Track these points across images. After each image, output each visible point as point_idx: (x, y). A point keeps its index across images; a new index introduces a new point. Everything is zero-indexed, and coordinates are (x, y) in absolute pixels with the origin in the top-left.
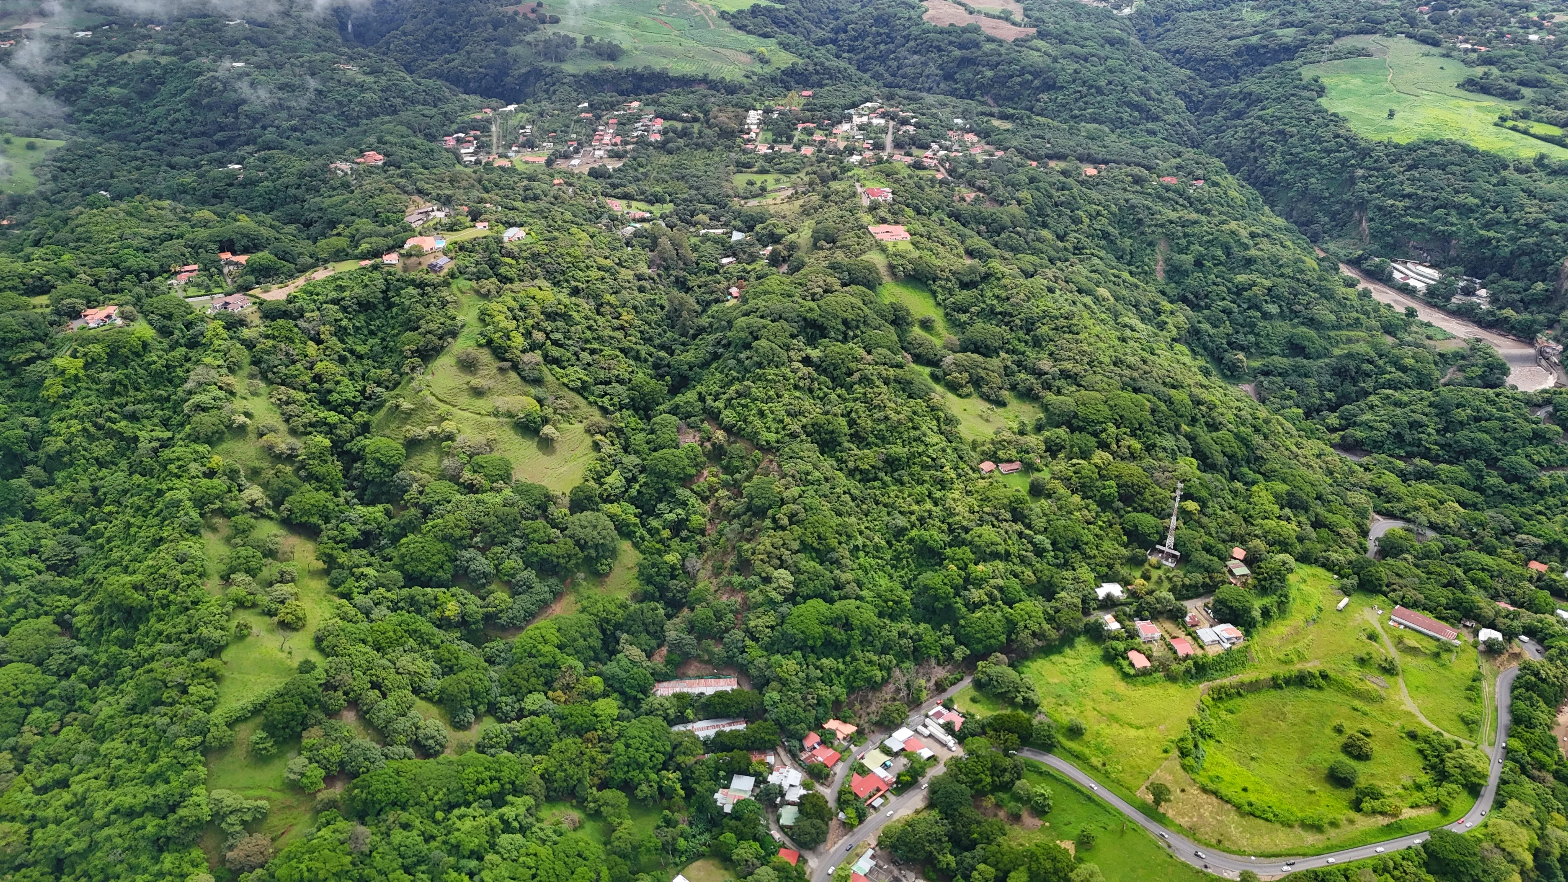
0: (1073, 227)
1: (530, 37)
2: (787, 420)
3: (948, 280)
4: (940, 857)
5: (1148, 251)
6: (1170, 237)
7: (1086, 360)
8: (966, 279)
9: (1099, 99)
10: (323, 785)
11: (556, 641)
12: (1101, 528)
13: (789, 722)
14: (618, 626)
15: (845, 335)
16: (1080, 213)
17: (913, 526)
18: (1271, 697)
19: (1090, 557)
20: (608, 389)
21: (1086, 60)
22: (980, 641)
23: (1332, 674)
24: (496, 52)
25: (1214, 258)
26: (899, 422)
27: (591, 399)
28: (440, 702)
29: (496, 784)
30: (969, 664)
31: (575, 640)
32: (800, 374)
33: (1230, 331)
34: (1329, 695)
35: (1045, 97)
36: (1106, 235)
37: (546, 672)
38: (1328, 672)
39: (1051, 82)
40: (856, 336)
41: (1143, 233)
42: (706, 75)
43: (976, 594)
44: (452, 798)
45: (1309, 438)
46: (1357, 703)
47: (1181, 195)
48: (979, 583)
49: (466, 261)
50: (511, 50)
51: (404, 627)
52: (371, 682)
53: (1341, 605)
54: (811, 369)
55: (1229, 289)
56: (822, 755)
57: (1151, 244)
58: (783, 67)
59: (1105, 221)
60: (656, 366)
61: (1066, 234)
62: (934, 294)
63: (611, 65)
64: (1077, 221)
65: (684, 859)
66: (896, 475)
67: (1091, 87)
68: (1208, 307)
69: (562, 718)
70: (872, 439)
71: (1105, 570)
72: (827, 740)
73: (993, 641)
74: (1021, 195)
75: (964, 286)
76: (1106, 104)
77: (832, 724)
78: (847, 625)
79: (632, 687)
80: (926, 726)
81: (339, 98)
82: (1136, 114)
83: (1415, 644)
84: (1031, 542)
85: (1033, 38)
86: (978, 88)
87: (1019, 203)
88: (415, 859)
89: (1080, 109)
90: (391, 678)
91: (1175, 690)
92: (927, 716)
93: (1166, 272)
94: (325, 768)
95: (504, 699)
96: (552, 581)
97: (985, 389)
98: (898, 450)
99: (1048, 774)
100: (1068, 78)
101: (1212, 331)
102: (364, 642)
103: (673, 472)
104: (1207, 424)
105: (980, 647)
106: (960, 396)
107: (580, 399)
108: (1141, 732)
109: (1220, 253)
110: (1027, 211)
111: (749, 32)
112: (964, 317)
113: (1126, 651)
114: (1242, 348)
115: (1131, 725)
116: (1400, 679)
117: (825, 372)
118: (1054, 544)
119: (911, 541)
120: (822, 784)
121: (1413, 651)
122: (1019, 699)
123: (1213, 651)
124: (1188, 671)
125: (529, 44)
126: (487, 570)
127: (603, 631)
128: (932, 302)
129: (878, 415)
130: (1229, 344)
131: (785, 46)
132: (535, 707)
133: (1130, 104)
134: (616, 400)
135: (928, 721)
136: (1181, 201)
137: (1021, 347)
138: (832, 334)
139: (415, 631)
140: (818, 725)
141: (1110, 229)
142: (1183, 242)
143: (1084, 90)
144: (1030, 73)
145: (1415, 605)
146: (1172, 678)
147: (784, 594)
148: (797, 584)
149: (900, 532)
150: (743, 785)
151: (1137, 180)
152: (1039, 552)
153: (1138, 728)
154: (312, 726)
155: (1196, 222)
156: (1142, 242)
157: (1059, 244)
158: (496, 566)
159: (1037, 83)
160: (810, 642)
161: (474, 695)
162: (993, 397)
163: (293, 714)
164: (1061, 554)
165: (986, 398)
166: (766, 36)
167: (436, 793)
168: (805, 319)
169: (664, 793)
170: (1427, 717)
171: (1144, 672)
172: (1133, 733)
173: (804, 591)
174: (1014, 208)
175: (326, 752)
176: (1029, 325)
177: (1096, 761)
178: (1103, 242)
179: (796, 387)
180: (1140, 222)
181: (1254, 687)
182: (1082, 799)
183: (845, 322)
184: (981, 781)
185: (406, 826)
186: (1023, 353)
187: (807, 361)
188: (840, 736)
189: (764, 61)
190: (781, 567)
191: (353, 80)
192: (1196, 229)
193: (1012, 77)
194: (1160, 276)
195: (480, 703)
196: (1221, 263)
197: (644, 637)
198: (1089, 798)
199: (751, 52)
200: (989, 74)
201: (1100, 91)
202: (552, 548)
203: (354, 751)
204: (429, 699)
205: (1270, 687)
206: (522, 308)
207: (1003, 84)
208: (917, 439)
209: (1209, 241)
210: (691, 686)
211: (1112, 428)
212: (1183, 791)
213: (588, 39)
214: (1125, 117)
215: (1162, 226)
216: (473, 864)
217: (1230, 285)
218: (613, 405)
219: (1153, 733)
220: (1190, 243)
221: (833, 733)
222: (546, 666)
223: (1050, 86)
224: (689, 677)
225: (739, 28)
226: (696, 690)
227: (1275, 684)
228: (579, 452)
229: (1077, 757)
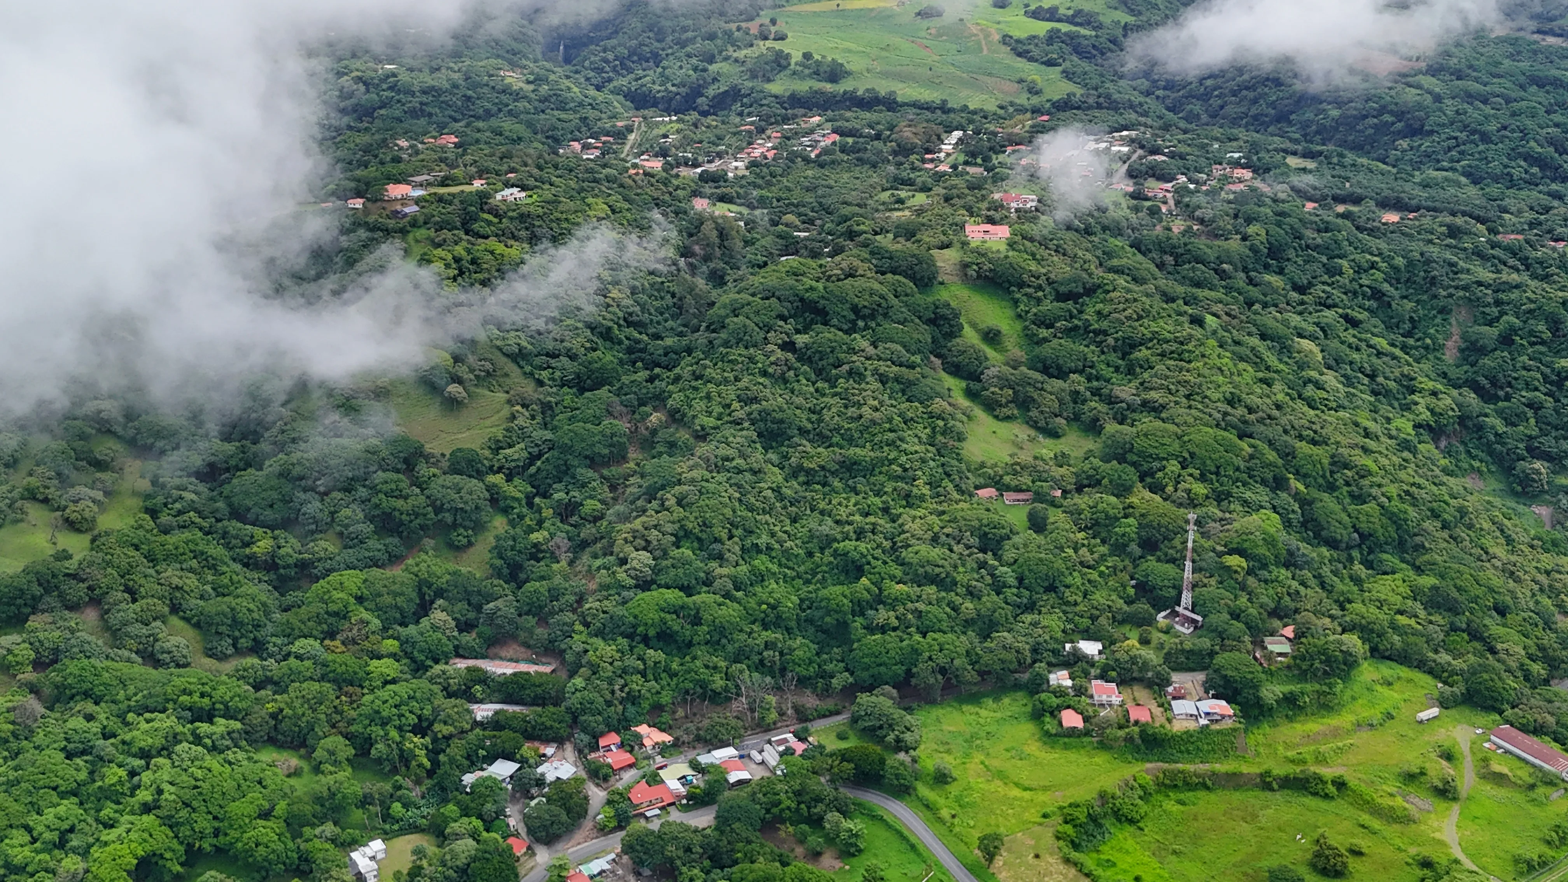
0: (1326, 278)
1: (741, 54)
2: (736, 405)
3: (1040, 288)
4: (684, 869)
5: (1438, 320)
6: (1473, 302)
7: (1183, 391)
8: (1063, 289)
9: (1481, 147)
10: (30, 668)
11: (355, 590)
12: (1101, 574)
13: (584, 711)
14: (440, 593)
15: (854, 323)
16: (1344, 263)
17: (847, 538)
18: (1254, 798)
19: (1067, 603)
20: (553, 362)
21: (1485, 102)
22: (867, 668)
23: (1352, 783)
24: (695, 69)
25: (1532, 333)
26: (874, 422)
27: (528, 369)
28: (197, 626)
29: (206, 700)
30: (850, 692)
31: (380, 595)
32: (772, 359)
33: (1535, 432)
34: (1341, 806)
35: (1404, 144)
36: (1377, 294)
37: (331, 620)
38: (1347, 778)
39: (1417, 125)
40: (867, 327)
41: (1435, 297)
42: (944, 102)
43: (883, 615)
44: (150, 702)
45: (1547, 551)
46: (1365, 818)
47: (1514, 255)
48: (892, 603)
49: (437, 212)
50: (713, 68)
51: (192, 546)
52: (126, 585)
53: (1424, 715)
54: (790, 355)
55: (1545, 377)
56: (615, 757)
57: (1444, 311)
58: (1056, 98)
59: (1379, 276)
60: (630, 351)
61: (1310, 285)
62: (1016, 302)
63: (828, 87)
64: (1334, 272)
65: (396, 827)
66: (850, 482)
67: (1474, 132)
68: (1508, 398)
69: (325, 665)
70: (836, 439)
71: (1086, 622)
72: (632, 744)
73: (882, 669)
74: (1251, 230)
75: (1061, 297)
76: (1490, 155)
77: (643, 729)
78: (697, 621)
79: (421, 651)
80: (761, 752)
81: (488, 105)
82: (1535, 170)
83: (1505, 770)
84: (992, 575)
85: (1420, 72)
86: (1318, 132)
87: (1244, 238)
88: (81, 746)
89: (1452, 161)
90: (148, 586)
91: (1101, 759)
92: (769, 742)
93: (1462, 351)
94: (37, 652)
95: (274, 639)
96: (393, 541)
97: (1034, 413)
98: (862, 453)
99: (881, 819)
100: (1444, 120)
101: (1501, 428)
102: (137, 548)
103: (578, 447)
104: (1351, 494)
105: (865, 675)
106: (996, 417)
107: (515, 368)
108: (1027, 795)
109: (1542, 327)
110: (1252, 248)
111: (1031, 59)
112: (1044, 333)
113: (1060, 708)
114: (1547, 457)
115: (1017, 785)
116: (1456, 807)
117: (809, 361)
118: (1021, 580)
119: (835, 554)
120: (598, 785)
121: (1499, 779)
122: (891, 738)
123: (1178, 727)
124: (1129, 739)
125: (736, 61)
126: (319, 515)
127: (422, 595)
128: (1010, 312)
129: (852, 411)
130: (1529, 449)
131: (1068, 75)
132: (302, 651)
133: (1531, 159)
134: (558, 374)
135: (767, 747)
136: (1511, 262)
137: (1107, 372)
138: (835, 321)
139: (202, 553)
140: (622, 725)
141: (1386, 287)
142: (1495, 311)
143: (1463, 136)
144: (1391, 113)
145: (1538, 730)
146: (1104, 745)
147: (636, 578)
148: (657, 570)
149: (827, 542)
150: (503, 769)
151: (1454, 232)
152: (998, 587)
153: (1026, 789)
154: (43, 611)
155: (1517, 287)
156: (1433, 308)
157: (1294, 295)
158: (332, 514)
159: (1399, 125)
160: (640, 629)
161: (236, 623)
162: (1042, 424)
163: (21, 590)
164: (1027, 593)
165: (1034, 425)
166: (1050, 63)
167: (135, 694)
168: (802, 300)
169: (406, 758)
170: (1464, 850)
171: (1072, 732)
172: (1016, 792)
173: (662, 579)
174: (1234, 244)
175: (41, 635)
176: (1128, 346)
177: (945, 813)
178: (1373, 304)
179: (764, 374)
180: (1433, 281)
181: (1234, 781)
182: (904, 846)
183: (855, 309)
184: (780, 802)
185: (89, 718)
186: (1108, 381)
187: (788, 346)
188: (647, 742)
189: (1034, 91)
190: (645, 549)
191: (510, 86)
192: (1514, 295)
193: (1365, 117)
194: (1450, 355)
195: (242, 636)
196: (1543, 343)
197: (462, 606)
198: (913, 847)
199: (1020, 81)
200: (1335, 113)
201: (1485, 138)
202: (399, 504)
203: (73, 641)
204: (187, 620)
205: (1256, 785)
206: (473, 262)
207: (1352, 128)
208: (891, 444)
209: (1530, 311)
210: (500, 666)
211: (1173, 466)
212: (1037, 856)
213: (807, 56)
214: (1516, 173)
215: (1465, 288)
216: (138, 763)
217: (1548, 371)
218: (553, 380)
219: (1041, 797)
220: (1502, 313)
221: (638, 737)
222: (336, 614)
223: (1415, 131)
224: (501, 659)
225: (1019, 55)
226: (499, 671)
227: (1265, 783)
228: (488, 422)
229: (927, 806)
